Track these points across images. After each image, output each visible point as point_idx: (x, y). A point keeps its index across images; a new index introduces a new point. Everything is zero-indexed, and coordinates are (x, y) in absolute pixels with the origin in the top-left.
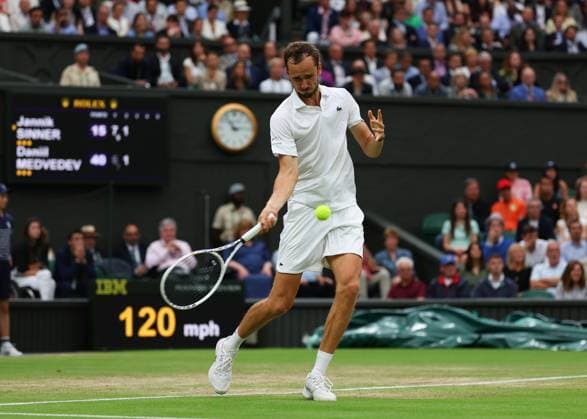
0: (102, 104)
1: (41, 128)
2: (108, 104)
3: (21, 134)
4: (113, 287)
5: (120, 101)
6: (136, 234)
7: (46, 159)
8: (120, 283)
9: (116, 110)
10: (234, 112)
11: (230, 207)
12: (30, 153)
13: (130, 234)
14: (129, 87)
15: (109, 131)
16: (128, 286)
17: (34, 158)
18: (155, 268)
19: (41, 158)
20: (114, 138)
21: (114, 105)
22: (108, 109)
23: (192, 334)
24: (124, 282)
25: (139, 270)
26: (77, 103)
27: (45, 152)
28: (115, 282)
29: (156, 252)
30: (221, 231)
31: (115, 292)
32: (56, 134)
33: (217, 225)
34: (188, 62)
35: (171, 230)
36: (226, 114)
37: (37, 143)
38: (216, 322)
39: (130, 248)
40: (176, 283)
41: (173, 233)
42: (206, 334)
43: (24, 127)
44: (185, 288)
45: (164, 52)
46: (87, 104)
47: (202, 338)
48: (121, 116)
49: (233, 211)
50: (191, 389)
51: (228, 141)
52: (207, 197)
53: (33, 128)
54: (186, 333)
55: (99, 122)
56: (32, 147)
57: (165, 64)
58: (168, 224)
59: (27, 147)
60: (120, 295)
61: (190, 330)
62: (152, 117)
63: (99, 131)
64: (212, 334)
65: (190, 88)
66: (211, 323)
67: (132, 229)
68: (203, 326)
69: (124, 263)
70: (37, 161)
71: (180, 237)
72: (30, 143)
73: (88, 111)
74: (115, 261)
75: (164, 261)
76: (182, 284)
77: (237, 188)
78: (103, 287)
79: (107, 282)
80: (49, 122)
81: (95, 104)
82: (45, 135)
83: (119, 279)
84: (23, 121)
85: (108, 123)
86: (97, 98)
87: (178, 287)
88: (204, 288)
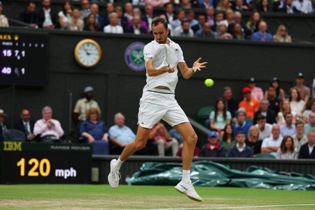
2: (13, 38)
4: (14, 146)
5: (20, 36)
6: (28, 115)
8: (17, 143)
9: (18, 41)
10: (88, 44)
11: (85, 100)
13: (25, 115)
14: (26, 27)
15: (13, 53)
16: (22, 146)
18: (39, 135)
20: (16, 57)
21: (16, 38)
22: (13, 40)
23: (60, 175)
24: (20, 143)
25: (30, 136)
28: (15, 143)
29: (40, 127)
30: (78, 114)
31: (15, 149)
33: (76, 111)
34: (61, 14)
35: (49, 113)
36: (83, 45)
38: (74, 169)
39: (25, 123)
40: (52, 145)
41: (51, 115)
42: (68, 175)
44: (57, 147)
45: (47, 8)
47: (66, 177)
48: (20, 44)
49: (86, 102)
50: (59, 207)
51: (84, 61)
52: (71, 94)
54: (56, 175)
55: (7, 48)
57: (47, 14)
58: (47, 110)
60: (17, 151)
61: (59, 172)
62: (39, 45)
63: (8, 53)
64: (72, 175)
65: (62, 29)
66: (72, 169)
67: (26, 112)
68: (66, 171)
71: (54, 118)
73: (1, 41)
74: (14, 130)
75: (44, 131)
76: (55, 145)
77: (89, 89)
78: (7, 146)
79: (10, 143)
83: (18, 141)
85: (13, 48)
86: (7, 34)
87: (52, 147)
88: (68, 148)
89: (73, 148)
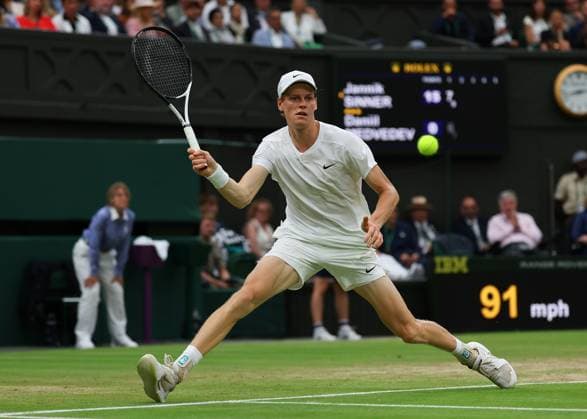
0: (435, 68)
1: (371, 95)
2: (441, 68)
3: (349, 102)
4: (453, 265)
5: (454, 64)
7: (376, 128)
8: (460, 260)
9: (451, 74)
10: (578, 73)
11: (574, 176)
12: (359, 122)
14: (463, 49)
15: (444, 96)
16: (469, 264)
17: (364, 127)
18: (497, 243)
19: (371, 127)
20: (448, 104)
21: (448, 69)
22: (442, 74)
23: (539, 315)
24: (464, 260)
26: (409, 68)
27: (375, 120)
28: (456, 260)
31: (455, 270)
32: (387, 101)
33: (559, 195)
34: (528, 21)
35: (511, 203)
36: (570, 75)
37: (367, 112)
38: (564, 301)
39: (469, 222)
40: (521, 260)
42: (555, 314)
43: (352, 95)
44: (531, 265)
46: (418, 68)
48: (455, 81)
49: (576, 181)
50: (545, 375)
51: (579, 107)
52: (551, 167)
53: (362, 95)
54: (533, 314)
55: (432, 87)
56: (361, 116)
58: (508, 196)
59: (355, 116)
60: (460, 273)
61: (537, 310)
63: (433, 97)
64: (561, 315)
66: (560, 302)
67: (469, 202)
68: (551, 306)
69: (464, 239)
70: (367, 131)
72: (359, 112)
73: (419, 76)
74: (455, 237)
75: (507, 236)
76: (528, 261)
77: (580, 156)
78: (442, 265)
79: (446, 260)
80: (379, 88)
81: (427, 68)
82: (375, 103)
83: (460, 256)
84: (351, 88)
85: (442, 88)
86: (430, 61)
87: (524, 264)
88: (551, 264)
89: (561, 264)
